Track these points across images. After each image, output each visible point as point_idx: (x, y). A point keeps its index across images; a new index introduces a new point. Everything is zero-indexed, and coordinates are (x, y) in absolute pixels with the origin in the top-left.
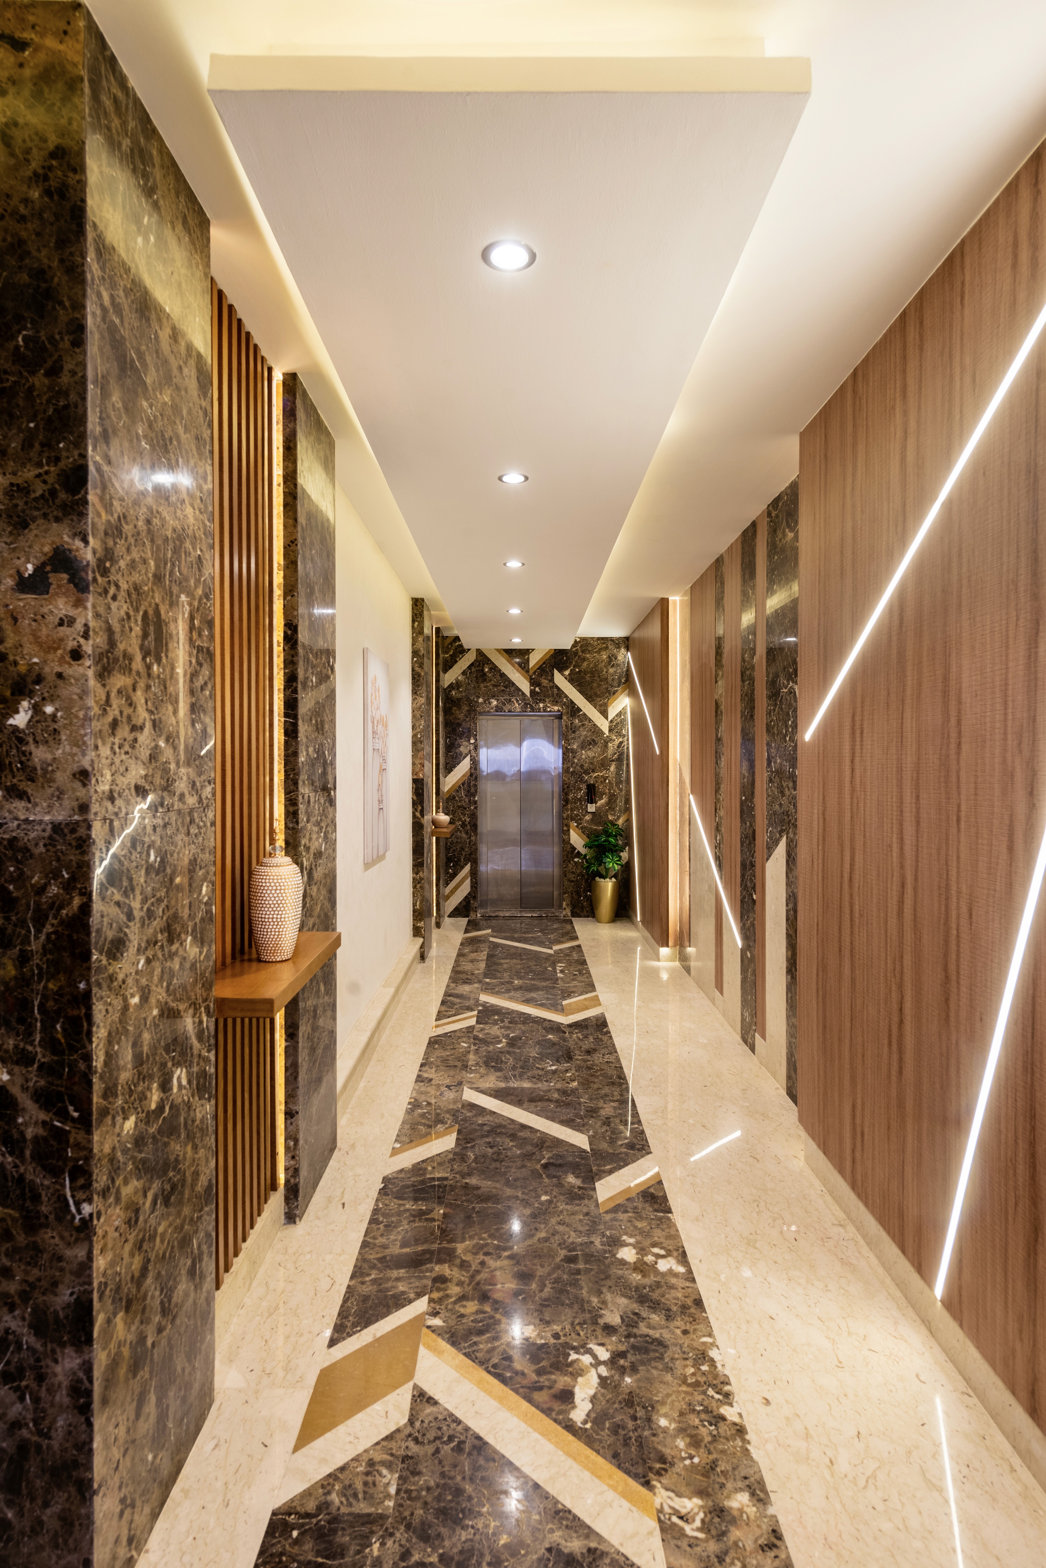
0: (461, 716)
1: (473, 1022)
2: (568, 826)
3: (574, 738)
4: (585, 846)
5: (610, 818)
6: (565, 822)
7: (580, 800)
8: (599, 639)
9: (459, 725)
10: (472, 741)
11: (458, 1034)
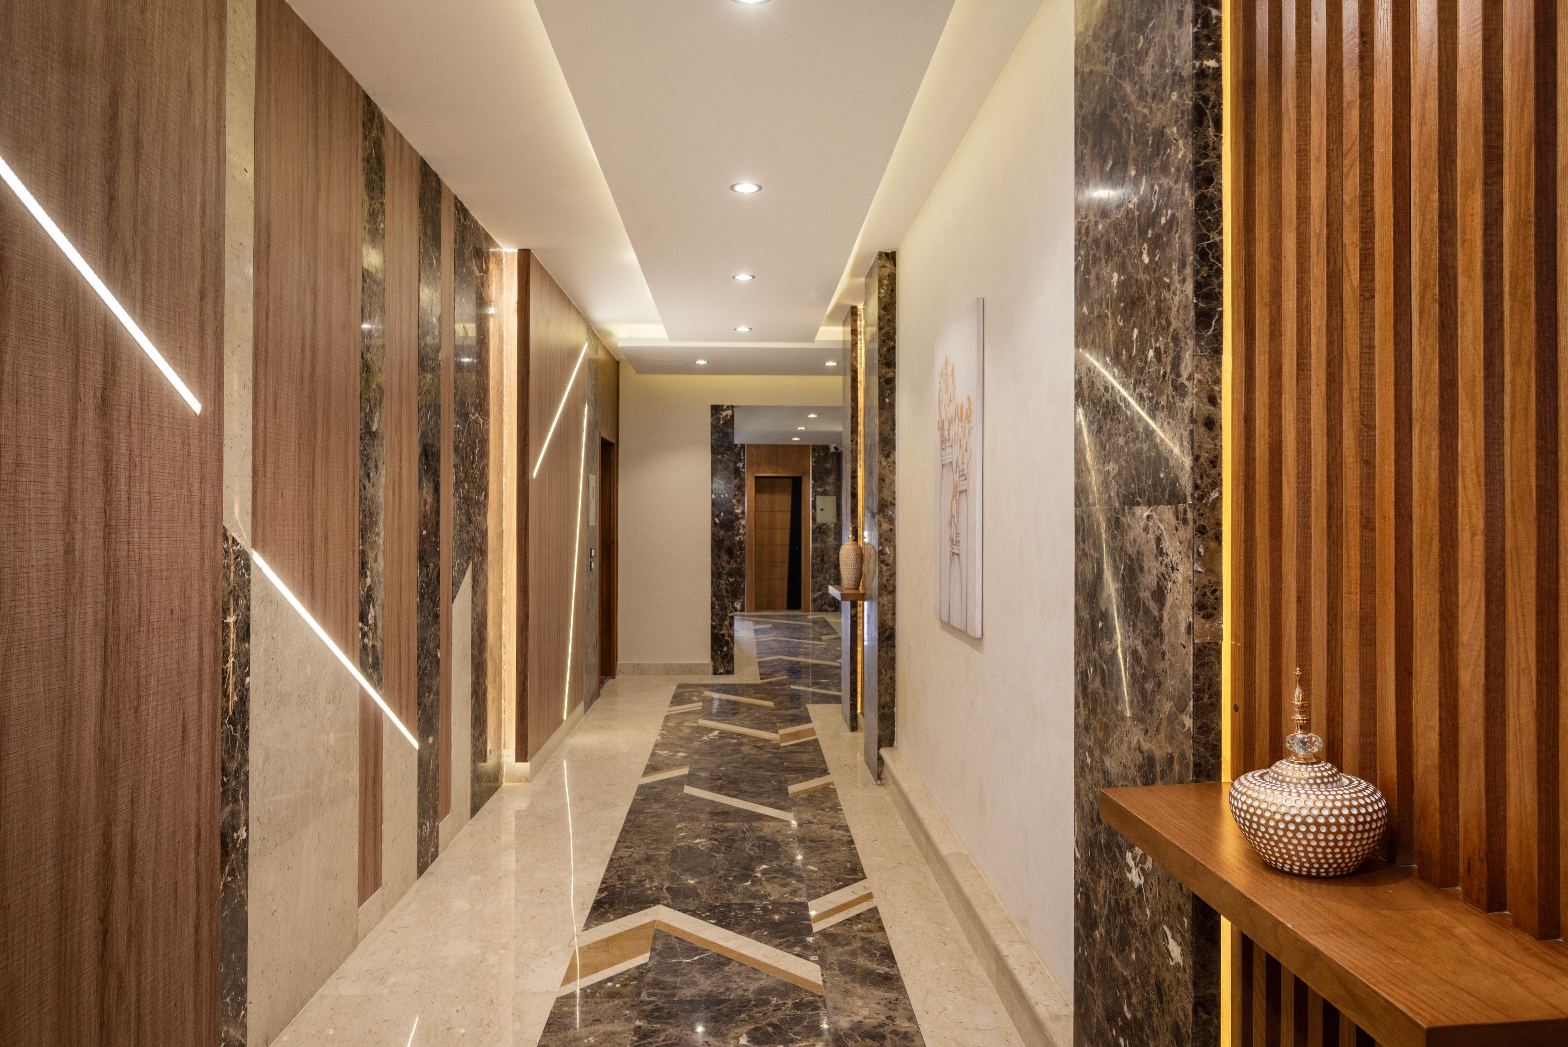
1: (815, 909)
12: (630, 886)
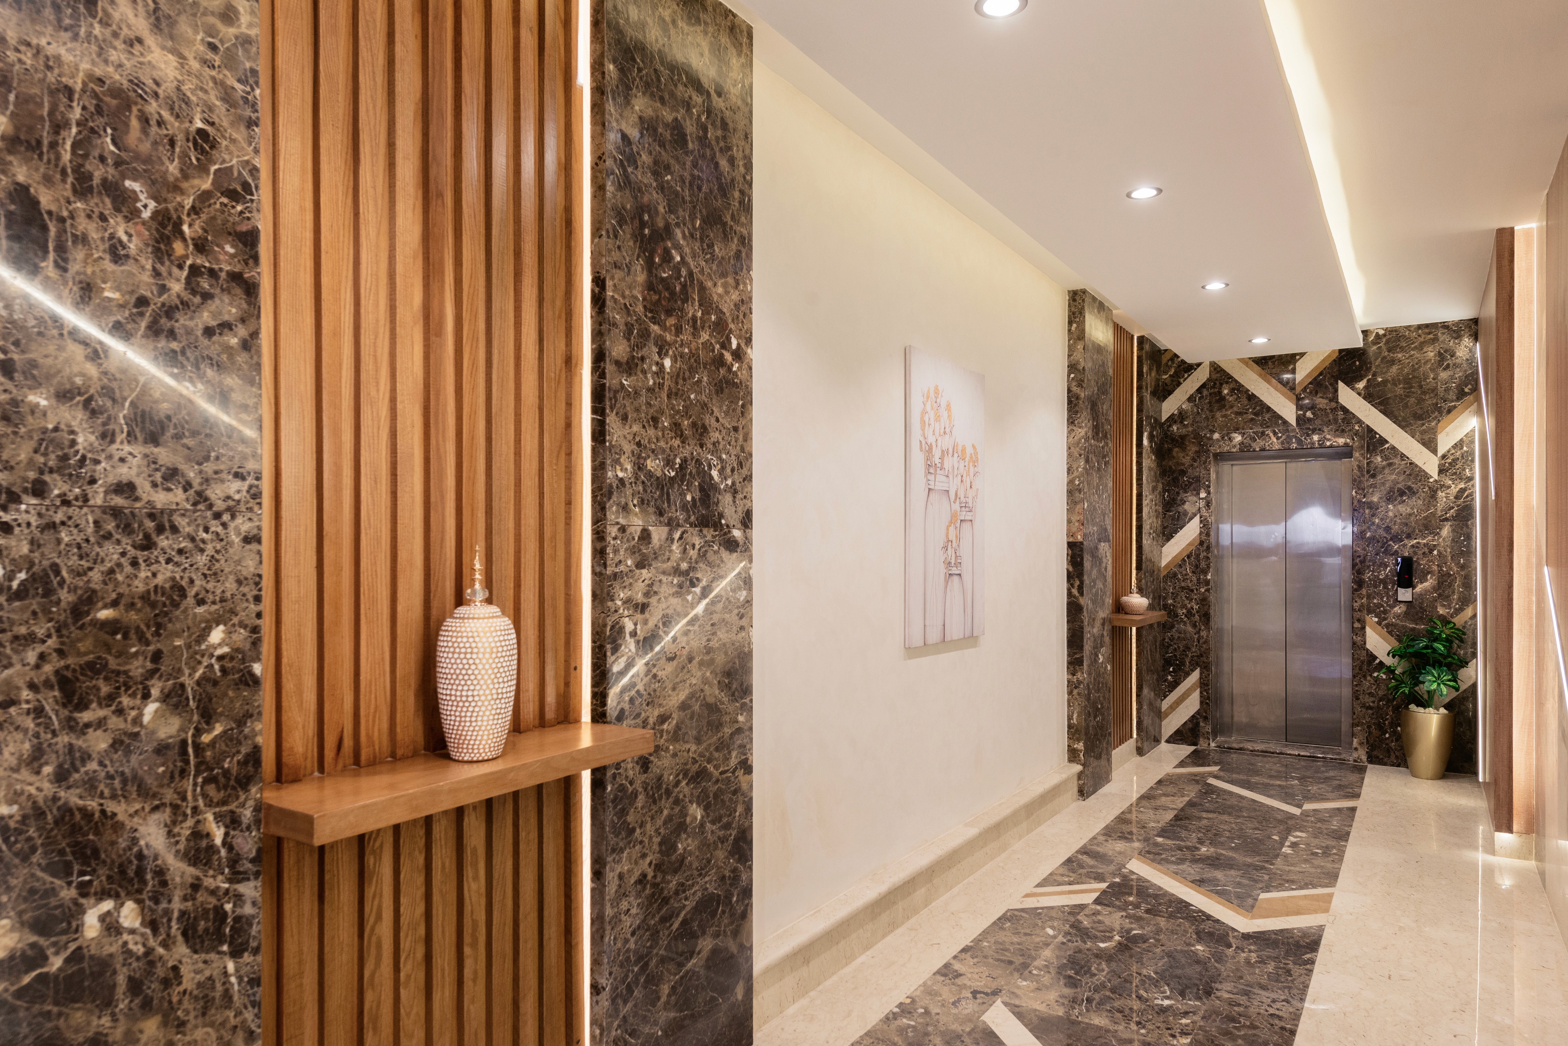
0: (1187, 460)
1: (1088, 899)
2: (1361, 621)
3: (1373, 486)
4: (1393, 654)
5: (1441, 611)
6: (1357, 615)
7: (1384, 582)
8: (1420, 327)
9: (1183, 473)
10: (1203, 495)
11: (1053, 914)
12: (1276, 959)
